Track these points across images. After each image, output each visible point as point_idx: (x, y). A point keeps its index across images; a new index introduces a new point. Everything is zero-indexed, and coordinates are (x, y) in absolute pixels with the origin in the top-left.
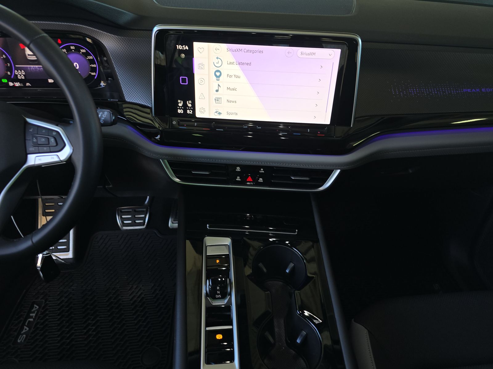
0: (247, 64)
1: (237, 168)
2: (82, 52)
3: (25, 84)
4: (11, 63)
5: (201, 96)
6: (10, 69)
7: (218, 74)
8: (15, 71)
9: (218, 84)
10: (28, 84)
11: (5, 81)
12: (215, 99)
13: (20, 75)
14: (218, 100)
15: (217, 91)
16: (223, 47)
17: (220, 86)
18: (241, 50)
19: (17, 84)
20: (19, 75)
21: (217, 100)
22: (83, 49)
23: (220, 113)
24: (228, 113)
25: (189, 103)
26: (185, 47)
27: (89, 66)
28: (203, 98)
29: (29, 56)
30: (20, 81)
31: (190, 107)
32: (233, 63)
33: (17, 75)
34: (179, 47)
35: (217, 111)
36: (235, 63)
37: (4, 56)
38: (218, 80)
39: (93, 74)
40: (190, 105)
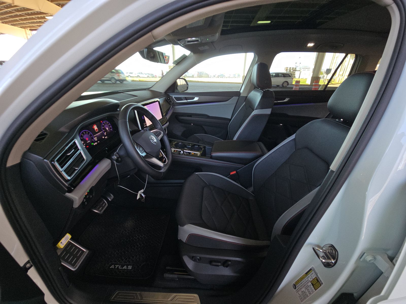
4: (92, 135)
10: (99, 142)
11: (93, 144)
13: (96, 139)
19: (96, 143)
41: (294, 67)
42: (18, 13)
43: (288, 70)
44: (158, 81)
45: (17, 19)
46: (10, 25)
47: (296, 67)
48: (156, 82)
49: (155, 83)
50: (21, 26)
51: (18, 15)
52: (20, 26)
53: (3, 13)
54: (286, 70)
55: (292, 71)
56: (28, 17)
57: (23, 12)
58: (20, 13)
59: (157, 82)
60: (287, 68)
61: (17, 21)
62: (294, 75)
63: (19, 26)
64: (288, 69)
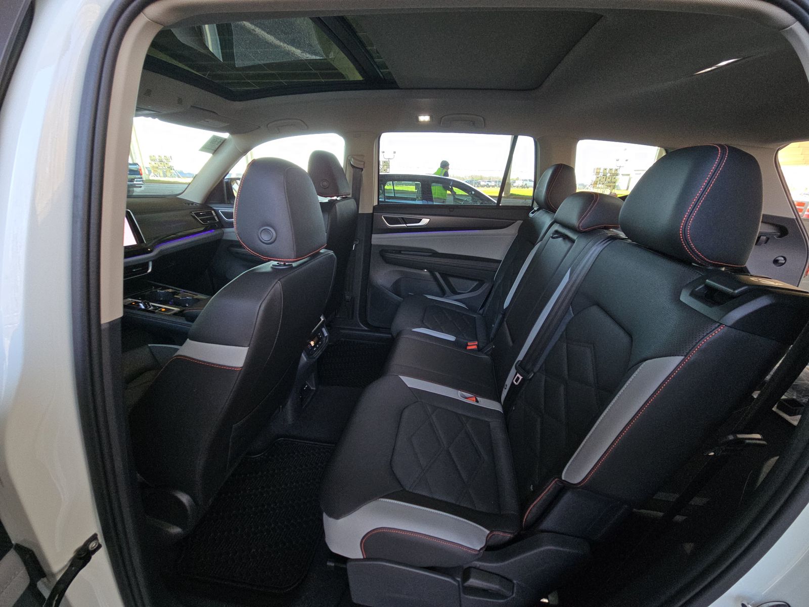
41: (614, 168)
43: (600, 174)
44: (190, 183)
47: (617, 168)
48: (187, 185)
49: (186, 187)
54: (597, 173)
55: (609, 175)
59: (189, 185)
60: (598, 171)
62: (615, 182)
64: (602, 171)
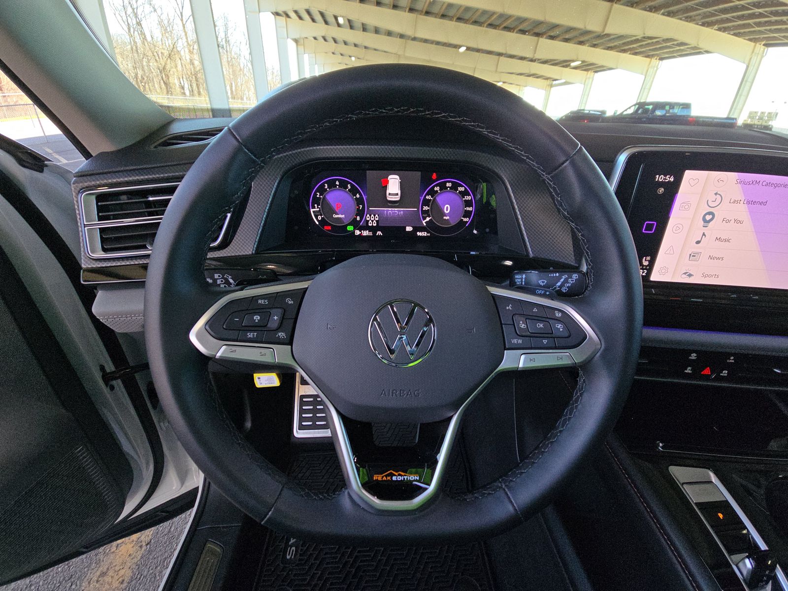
0: (761, 203)
1: (692, 355)
2: (459, 191)
3: (374, 233)
4: (365, 205)
5: (669, 250)
6: (361, 213)
7: (708, 217)
8: (366, 215)
9: (704, 233)
10: (379, 233)
11: (350, 228)
12: (690, 255)
13: (372, 221)
14: (695, 256)
15: (698, 242)
16: (731, 177)
17: (705, 236)
18: (758, 183)
19: (366, 233)
20: (370, 221)
21: (693, 256)
22: (462, 186)
23: (690, 275)
24: (704, 276)
25: (646, 260)
26: (670, 178)
27: (463, 209)
28: (672, 253)
29: (389, 196)
30: (371, 229)
31: (645, 266)
32: (739, 201)
33: (369, 221)
34: (660, 178)
35: (687, 271)
36: (742, 202)
37: (358, 196)
38: (706, 227)
39: (465, 220)
40: (646, 263)
42: (757, 10)
45: (751, 21)
46: (732, 35)
50: (751, 37)
51: (756, 15)
52: (749, 37)
53: (729, 8)
56: (774, 18)
57: (767, 9)
58: (761, 10)
61: (749, 26)
63: (747, 38)
